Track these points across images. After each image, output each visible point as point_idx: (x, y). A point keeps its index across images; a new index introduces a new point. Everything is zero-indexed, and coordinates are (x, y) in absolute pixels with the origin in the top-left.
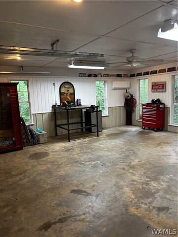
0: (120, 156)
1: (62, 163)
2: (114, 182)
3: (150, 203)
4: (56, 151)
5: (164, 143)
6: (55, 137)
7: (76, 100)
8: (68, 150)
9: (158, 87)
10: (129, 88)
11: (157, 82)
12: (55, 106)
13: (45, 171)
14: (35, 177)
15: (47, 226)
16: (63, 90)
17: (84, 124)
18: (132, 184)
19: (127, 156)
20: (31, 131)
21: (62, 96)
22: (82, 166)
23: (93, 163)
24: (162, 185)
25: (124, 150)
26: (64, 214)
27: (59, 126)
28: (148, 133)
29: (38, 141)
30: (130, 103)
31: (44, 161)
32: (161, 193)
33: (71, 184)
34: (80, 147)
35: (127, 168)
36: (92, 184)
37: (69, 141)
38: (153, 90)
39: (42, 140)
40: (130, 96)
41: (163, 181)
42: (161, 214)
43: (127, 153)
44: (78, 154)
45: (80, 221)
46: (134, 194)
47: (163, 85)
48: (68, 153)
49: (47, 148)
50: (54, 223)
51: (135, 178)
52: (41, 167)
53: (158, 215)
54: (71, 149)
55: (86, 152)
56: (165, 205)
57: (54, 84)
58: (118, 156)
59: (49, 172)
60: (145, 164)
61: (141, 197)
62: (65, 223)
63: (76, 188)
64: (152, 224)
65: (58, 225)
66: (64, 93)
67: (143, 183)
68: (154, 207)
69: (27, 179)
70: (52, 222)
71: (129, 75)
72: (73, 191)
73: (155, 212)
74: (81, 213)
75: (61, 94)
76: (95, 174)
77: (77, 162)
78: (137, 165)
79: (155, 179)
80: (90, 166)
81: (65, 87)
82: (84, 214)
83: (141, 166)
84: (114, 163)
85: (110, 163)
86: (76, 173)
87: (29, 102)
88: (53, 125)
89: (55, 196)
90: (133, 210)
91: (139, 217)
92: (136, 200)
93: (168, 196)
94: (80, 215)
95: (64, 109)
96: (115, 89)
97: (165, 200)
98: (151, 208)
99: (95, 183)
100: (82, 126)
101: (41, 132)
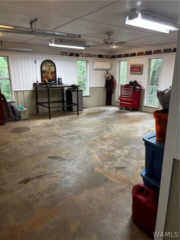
0: (95, 131)
1: (42, 136)
2: (86, 150)
3: (111, 164)
4: (37, 127)
5: (136, 121)
6: (36, 114)
7: (57, 79)
8: (48, 126)
9: (136, 69)
10: (110, 70)
11: (136, 65)
12: (36, 84)
13: (26, 142)
14: (17, 147)
15: (26, 181)
16: (44, 68)
17: (65, 103)
18: (100, 152)
19: (101, 131)
20: (12, 108)
21: (43, 74)
22: (60, 138)
23: (70, 136)
24: (125, 152)
25: (100, 126)
26: (41, 173)
27: (40, 104)
28: (124, 112)
29: (20, 117)
30: (110, 84)
31: (25, 135)
32: (122, 158)
33: (49, 152)
34: (60, 124)
35: (98, 140)
36: (67, 152)
37: (50, 119)
38: (132, 72)
39: (23, 116)
40: (110, 77)
41: (126, 149)
42: (118, 171)
43: (102, 129)
44: (57, 129)
45: (53, 177)
46: (100, 158)
47: (140, 68)
48: (48, 128)
49: (28, 124)
50: (33, 179)
51: (104, 147)
52: (22, 139)
53: (116, 172)
54: (51, 125)
55: (65, 128)
56: (123, 166)
57: (35, 62)
58: (94, 131)
59: (30, 143)
60: (115, 137)
61: (106, 161)
62: (42, 179)
63: (53, 155)
64: (110, 178)
65: (35, 180)
66: (45, 71)
67: (110, 151)
68: (114, 167)
69: (9, 149)
70: (31, 178)
71: (110, 57)
72: (50, 157)
73: (114, 170)
74: (55, 172)
75: (42, 72)
76: (70, 145)
77: (56, 135)
78: (108, 138)
79: (120, 148)
80: (67, 139)
81: (46, 66)
82: (58, 173)
83: (111, 138)
84: (89, 137)
85: (85, 136)
86: (54, 144)
87: (10, 79)
88: (35, 103)
89: (34, 161)
90: (97, 169)
91: (101, 173)
92: (101, 162)
93: (127, 160)
94: (54, 173)
95: (45, 87)
96: (96, 70)
97: (124, 162)
98: (112, 167)
99: (70, 151)
100: (63, 104)
101: (22, 109)
